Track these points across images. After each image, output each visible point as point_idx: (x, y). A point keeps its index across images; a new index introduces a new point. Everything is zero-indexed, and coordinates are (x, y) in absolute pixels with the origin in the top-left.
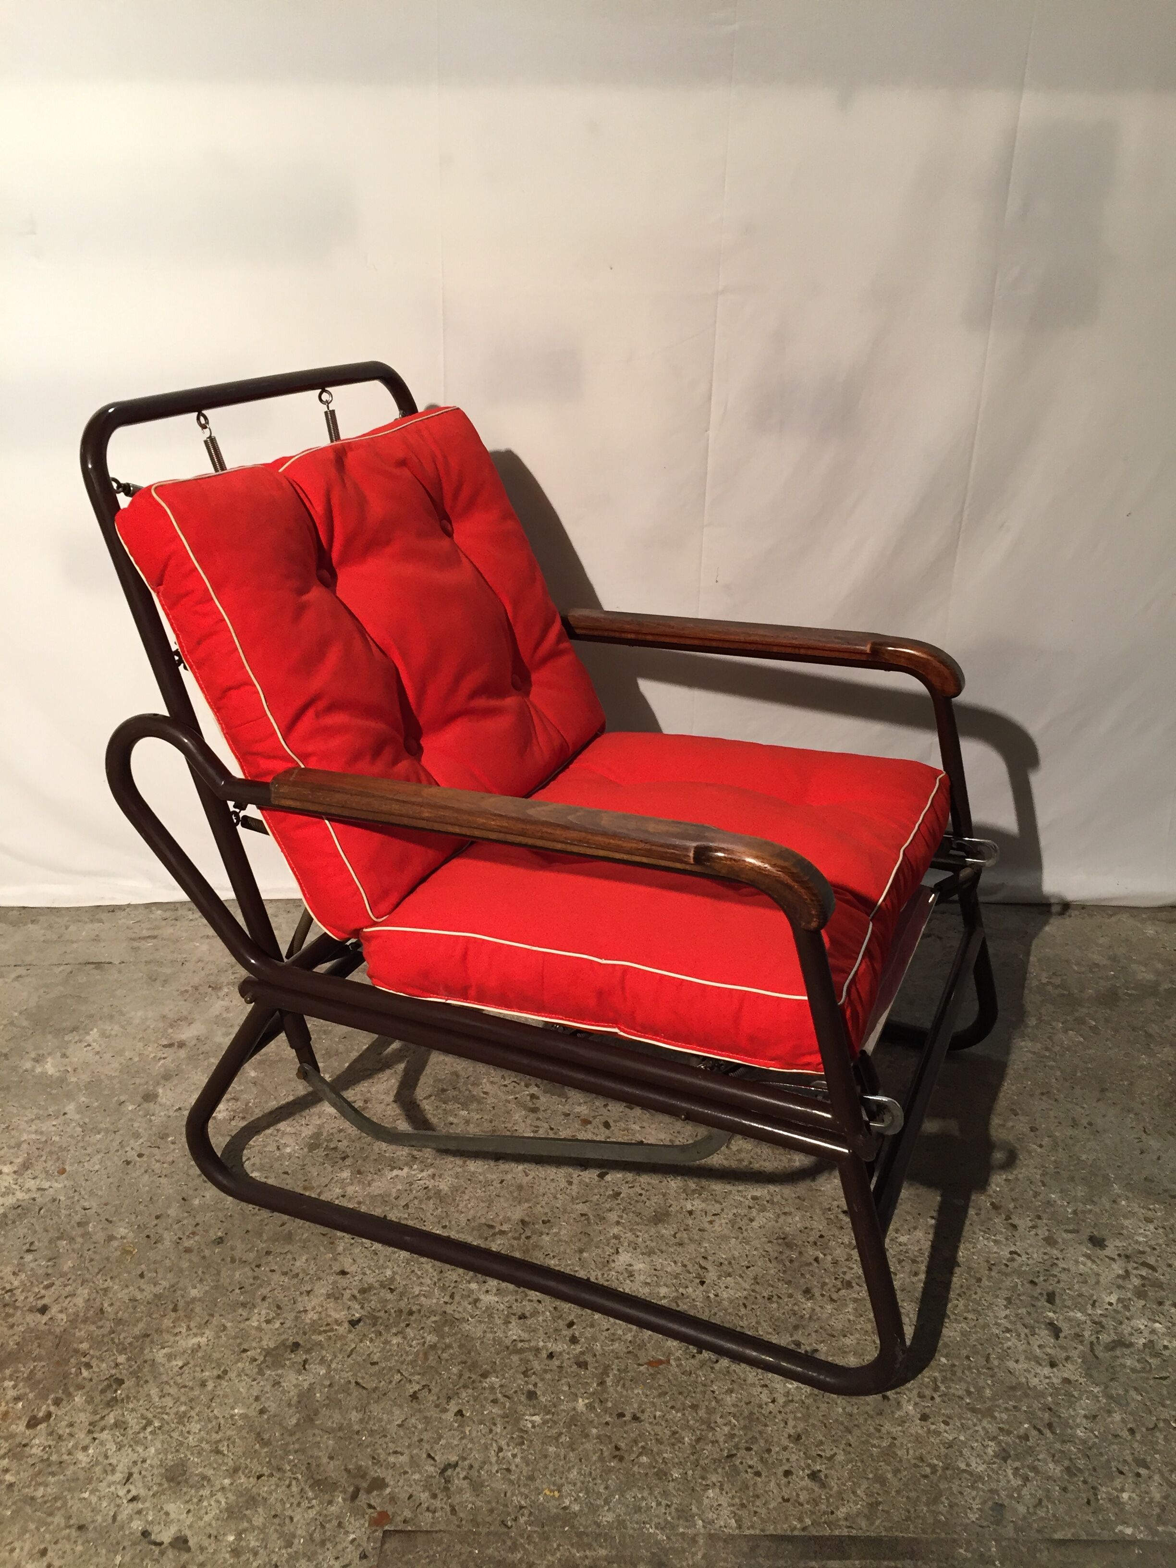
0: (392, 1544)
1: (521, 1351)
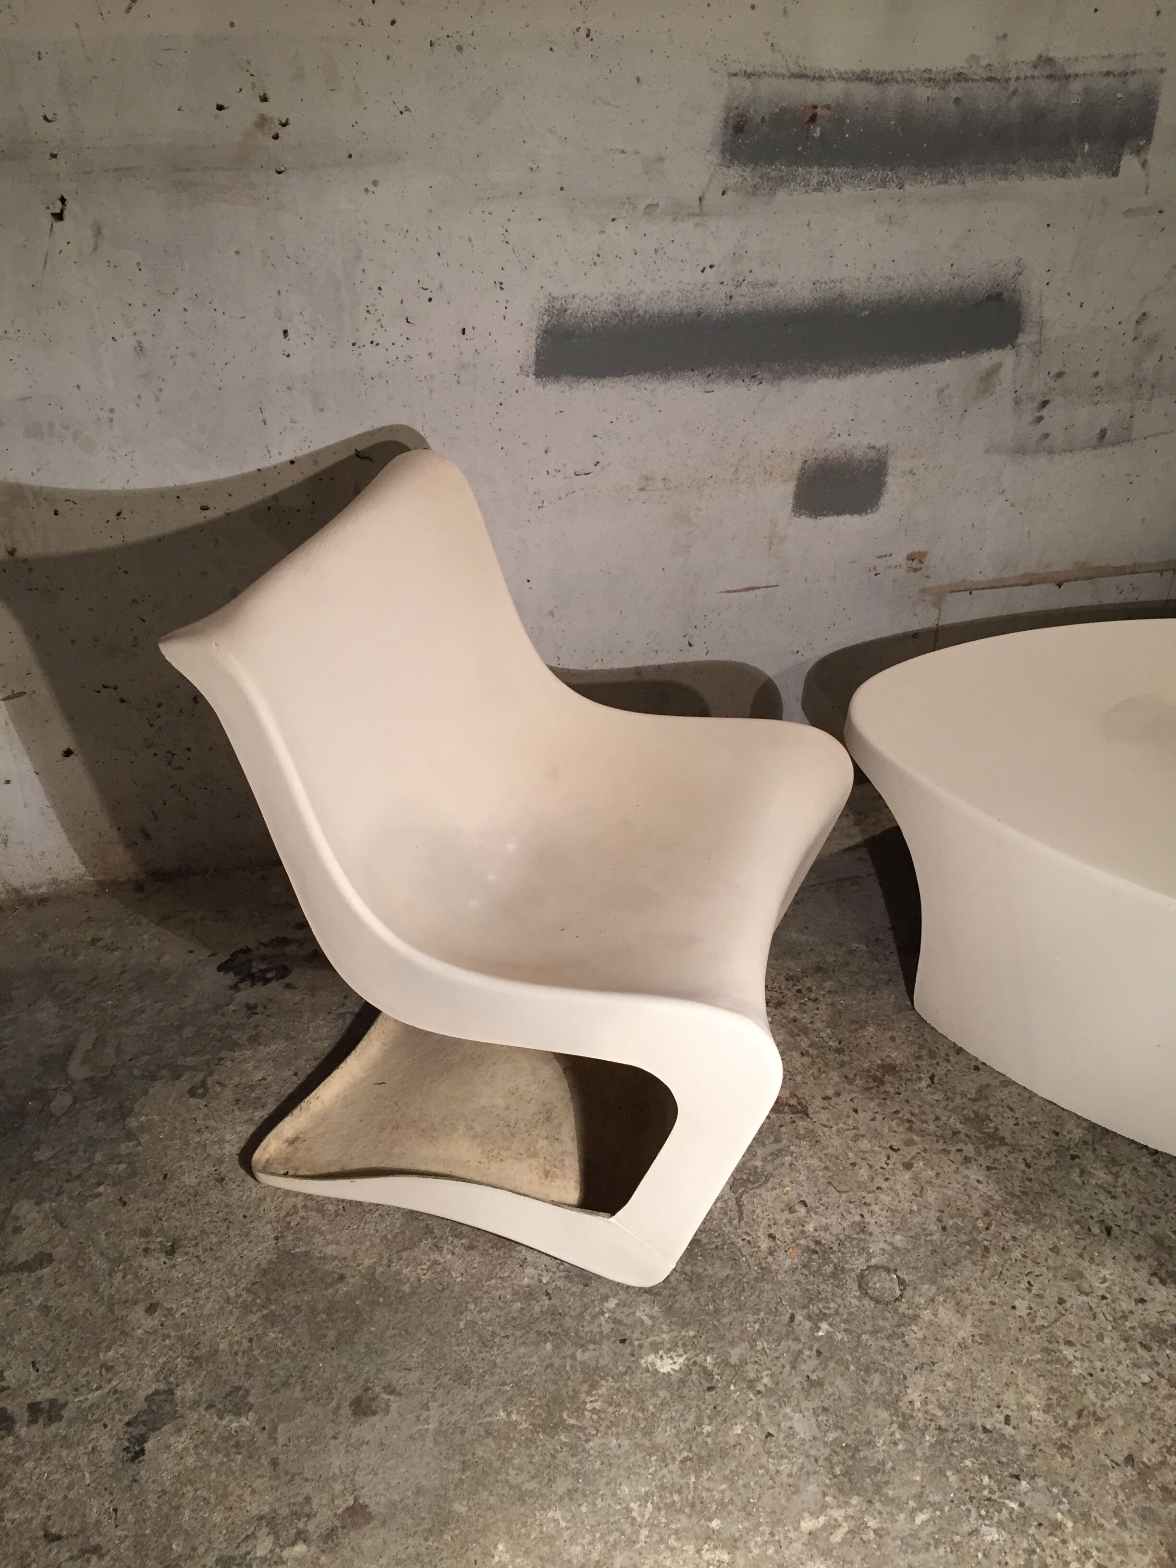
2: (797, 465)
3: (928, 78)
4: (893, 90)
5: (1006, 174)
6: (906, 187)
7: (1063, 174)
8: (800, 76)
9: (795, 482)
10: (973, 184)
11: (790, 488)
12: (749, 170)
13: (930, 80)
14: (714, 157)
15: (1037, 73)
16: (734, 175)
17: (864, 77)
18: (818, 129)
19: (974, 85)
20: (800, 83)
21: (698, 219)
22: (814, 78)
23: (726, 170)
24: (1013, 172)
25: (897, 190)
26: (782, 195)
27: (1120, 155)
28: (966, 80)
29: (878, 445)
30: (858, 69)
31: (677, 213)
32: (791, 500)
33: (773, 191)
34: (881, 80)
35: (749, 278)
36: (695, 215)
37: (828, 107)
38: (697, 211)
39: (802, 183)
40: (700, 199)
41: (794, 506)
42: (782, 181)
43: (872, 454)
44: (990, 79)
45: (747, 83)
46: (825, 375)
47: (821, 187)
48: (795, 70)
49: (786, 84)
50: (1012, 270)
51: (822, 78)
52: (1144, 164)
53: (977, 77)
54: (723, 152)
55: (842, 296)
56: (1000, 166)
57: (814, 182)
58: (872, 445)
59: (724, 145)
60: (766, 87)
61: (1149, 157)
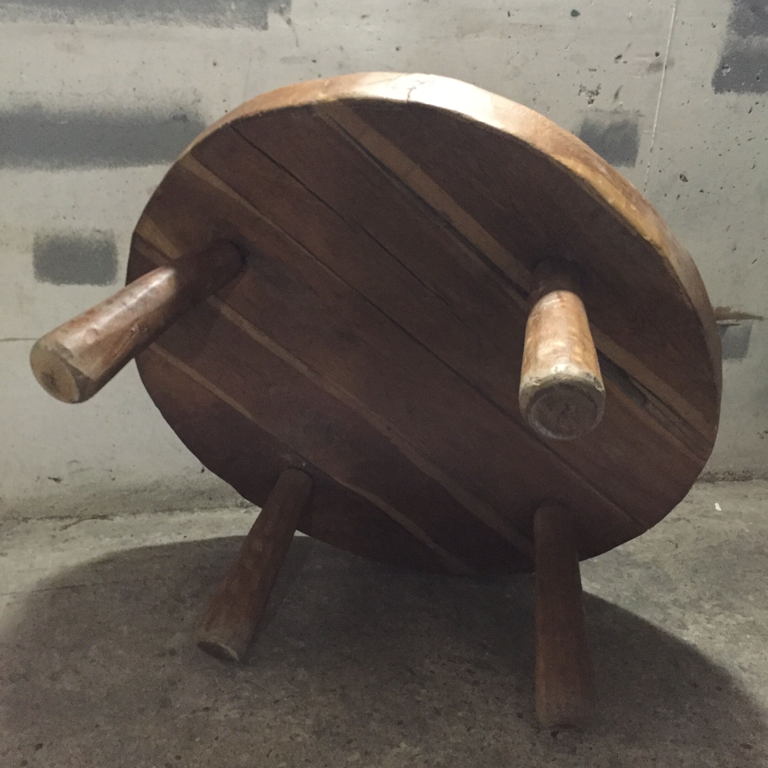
2: (30, 240)
5: (164, 20)
6: (77, 23)
7: (217, 24)
9: (32, 254)
10: (138, 26)
11: (28, 259)
24: (171, 20)
25: (69, 26)
27: (265, 13)
29: (102, 230)
32: (31, 268)
41: (35, 273)
43: (98, 237)
46: (38, 168)
50: (191, 98)
52: (289, 22)
55: (38, 106)
56: (158, 14)
58: (97, 228)
61: (292, 17)
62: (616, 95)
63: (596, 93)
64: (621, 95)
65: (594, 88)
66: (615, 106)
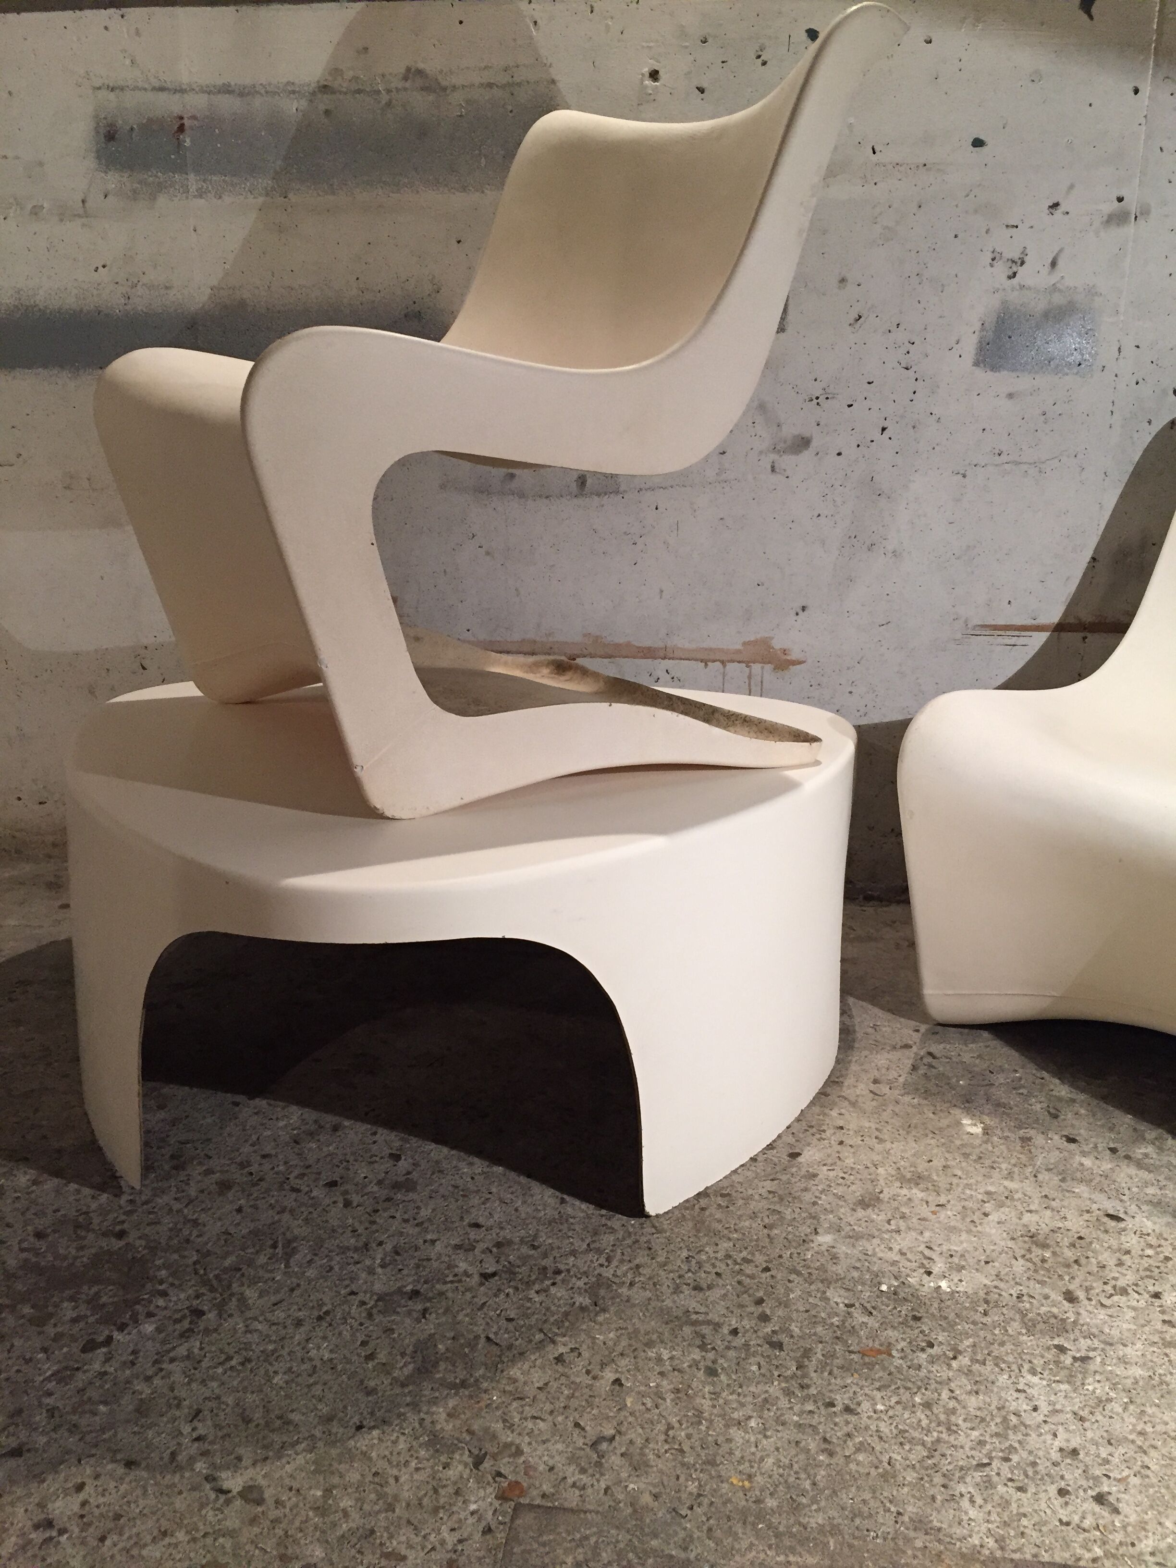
0: (527, 1519)
1: (695, 1323)
3: (291, 90)
4: (257, 102)
5: (397, 186)
6: (292, 196)
7: (462, 187)
8: (162, 89)
10: (363, 196)
12: (126, 175)
13: (294, 92)
14: (91, 163)
15: (408, 84)
16: (113, 180)
17: (226, 89)
18: (188, 140)
19: (341, 97)
20: (163, 96)
21: (84, 220)
22: (175, 91)
23: (103, 175)
24: (405, 185)
25: (282, 200)
26: (162, 200)
28: (333, 92)
30: (220, 82)
31: (63, 214)
33: (153, 198)
34: (244, 93)
35: (145, 280)
36: (79, 216)
37: (194, 117)
38: (81, 211)
39: (181, 190)
40: (83, 202)
42: (161, 187)
44: (359, 91)
45: (112, 96)
47: (200, 194)
48: (157, 85)
49: (150, 96)
50: (428, 287)
51: (182, 91)
53: (344, 90)
54: (98, 158)
55: (242, 304)
56: (389, 178)
57: (193, 188)
59: (98, 151)
60: (130, 100)
62: (1054, 264)
63: (1019, 262)
64: (1061, 263)
65: (1016, 256)
66: (1054, 279)
